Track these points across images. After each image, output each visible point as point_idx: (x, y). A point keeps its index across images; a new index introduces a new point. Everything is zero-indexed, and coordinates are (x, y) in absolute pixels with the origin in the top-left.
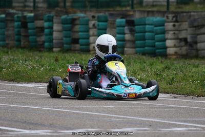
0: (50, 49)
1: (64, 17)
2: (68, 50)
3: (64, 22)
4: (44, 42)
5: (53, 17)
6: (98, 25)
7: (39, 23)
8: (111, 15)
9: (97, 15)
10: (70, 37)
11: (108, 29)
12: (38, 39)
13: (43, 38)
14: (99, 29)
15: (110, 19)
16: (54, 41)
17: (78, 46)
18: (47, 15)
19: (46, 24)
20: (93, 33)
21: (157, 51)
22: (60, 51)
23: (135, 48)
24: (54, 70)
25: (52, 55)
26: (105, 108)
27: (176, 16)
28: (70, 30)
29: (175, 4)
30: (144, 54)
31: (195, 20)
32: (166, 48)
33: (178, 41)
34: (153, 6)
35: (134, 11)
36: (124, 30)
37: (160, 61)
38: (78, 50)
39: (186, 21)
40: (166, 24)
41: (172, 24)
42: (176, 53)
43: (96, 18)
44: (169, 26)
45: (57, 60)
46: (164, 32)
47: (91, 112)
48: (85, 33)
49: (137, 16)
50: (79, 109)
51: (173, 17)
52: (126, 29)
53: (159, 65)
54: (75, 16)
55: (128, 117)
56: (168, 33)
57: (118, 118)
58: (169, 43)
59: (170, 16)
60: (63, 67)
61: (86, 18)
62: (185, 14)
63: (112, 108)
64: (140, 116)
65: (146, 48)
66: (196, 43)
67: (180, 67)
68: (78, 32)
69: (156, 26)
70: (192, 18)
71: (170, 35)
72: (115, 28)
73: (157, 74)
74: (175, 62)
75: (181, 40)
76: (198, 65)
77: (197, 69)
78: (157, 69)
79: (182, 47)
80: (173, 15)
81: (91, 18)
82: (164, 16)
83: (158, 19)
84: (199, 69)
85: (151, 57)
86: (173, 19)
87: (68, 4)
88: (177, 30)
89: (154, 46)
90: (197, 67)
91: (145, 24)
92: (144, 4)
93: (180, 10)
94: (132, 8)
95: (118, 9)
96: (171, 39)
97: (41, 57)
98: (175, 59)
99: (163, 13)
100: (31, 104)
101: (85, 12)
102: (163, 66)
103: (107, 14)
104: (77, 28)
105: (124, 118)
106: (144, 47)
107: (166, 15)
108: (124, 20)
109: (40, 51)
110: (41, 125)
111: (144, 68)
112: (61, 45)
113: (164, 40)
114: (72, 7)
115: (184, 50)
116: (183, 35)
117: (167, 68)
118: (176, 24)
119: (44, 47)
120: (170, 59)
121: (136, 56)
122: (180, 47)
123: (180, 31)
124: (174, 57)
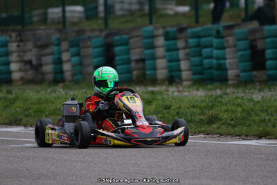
27: (20, 35)
32: (10, 72)
33: (23, 64)
39: (30, 41)
40: (10, 44)
41: (15, 44)
42: (22, 79)
44: (13, 46)
46: (7, 54)
51: (17, 36)
56: (12, 55)
58: (14, 67)
59: (14, 35)
62: (29, 33)
66: (41, 65)
70: (37, 36)
71: (14, 57)
75: (26, 63)
80: (17, 34)
86: (16, 38)
88: (22, 51)
96: (16, 62)
107: (9, 34)
113: (8, 63)
115: (30, 74)
116: (28, 57)
118: (21, 44)
122: (26, 71)
123: (24, 52)
124: (20, 83)
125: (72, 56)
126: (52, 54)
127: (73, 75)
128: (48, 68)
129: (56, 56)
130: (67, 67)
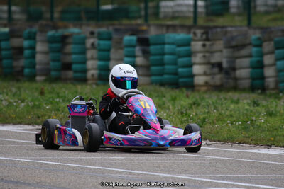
0: (32, 78)
1: (51, 33)
2: (57, 79)
3: (51, 41)
4: (23, 68)
5: (35, 34)
6: (99, 45)
7: (16, 42)
8: (117, 30)
9: (97, 30)
10: (58, 61)
11: (113, 50)
12: (15, 64)
13: (22, 62)
14: (100, 50)
15: (115, 36)
16: (38, 67)
17: (70, 74)
18: (27, 31)
19: (26, 43)
20: (92, 56)
21: (181, 80)
22: (45, 81)
23: (150, 76)
24: (39, 107)
25: (34, 85)
26: (112, 160)
27: (206, 33)
28: (60, 51)
29: (204, 15)
30: (162, 84)
31: (233, 38)
32: (192, 76)
33: (210, 66)
34: (173, 18)
35: (149, 26)
36: (134, 52)
37: (185, 95)
38: (70, 79)
39: (220, 39)
40: (193, 43)
41: (201, 43)
42: (206, 84)
43: (96, 35)
44: (197, 46)
45: (42, 93)
46: (189, 54)
47: (94, 165)
48: (81, 56)
49: (153, 33)
50: (75, 161)
51: (203, 34)
52: (138, 50)
53: (184, 100)
54: (66, 32)
55: (145, 173)
56: (195, 56)
57: (130, 173)
58: (197, 69)
59: (199, 32)
60: (52, 103)
61: (82, 35)
62: (219, 30)
63: (122, 160)
64: (162, 171)
65: (166, 76)
66: (234, 69)
67: (213, 103)
68: (70, 54)
69: (179, 46)
70: (229, 35)
71: (198, 58)
72: (122, 48)
73: (182, 113)
74: (206, 96)
75: (213, 65)
76: (238, 100)
77: (236, 106)
78: (182, 106)
79: (214, 74)
80: (202, 31)
81: (88, 34)
82: (189, 33)
83: (181, 36)
84: (240, 105)
85: (172, 89)
86: (202, 36)
87: (56, 15)
88: (208, 52)
89: (176, 74)
90: (237, 102)
91: (164, 44)
92: (162, 15)
93: (211, 24)
94: (146, 20)
95: (125, 22)
96: (200, 64)
97: (19, 88)
98: (206, 92)
99: (188, 29)
100: (9, 154)
101: (80, 26)
102: (190, 101)
103: (111, 29)
104: (70, 48)
105: (139, 174)
106: (162, 74)
107: (192, 31)
108: (134, 38)
109: (18, 80)
110: (24, 183)
111: (164, 104)
112: (46, 72)
113: (190, 65)
114: (62, 19)
115: (218, 79)
116: (216, 58)
117: (196, 104)
118: (207, 43)
119: (23, 75)
120: (198, 91)
121: (152, 88)
122: (212, 75)
123: (212, 52)
124: (204, 89)
125: (278, 59)
126: (250, 56)
127: (277, 82)
128: (243, 73)
129: (254, 59)
130: (269, 72)
